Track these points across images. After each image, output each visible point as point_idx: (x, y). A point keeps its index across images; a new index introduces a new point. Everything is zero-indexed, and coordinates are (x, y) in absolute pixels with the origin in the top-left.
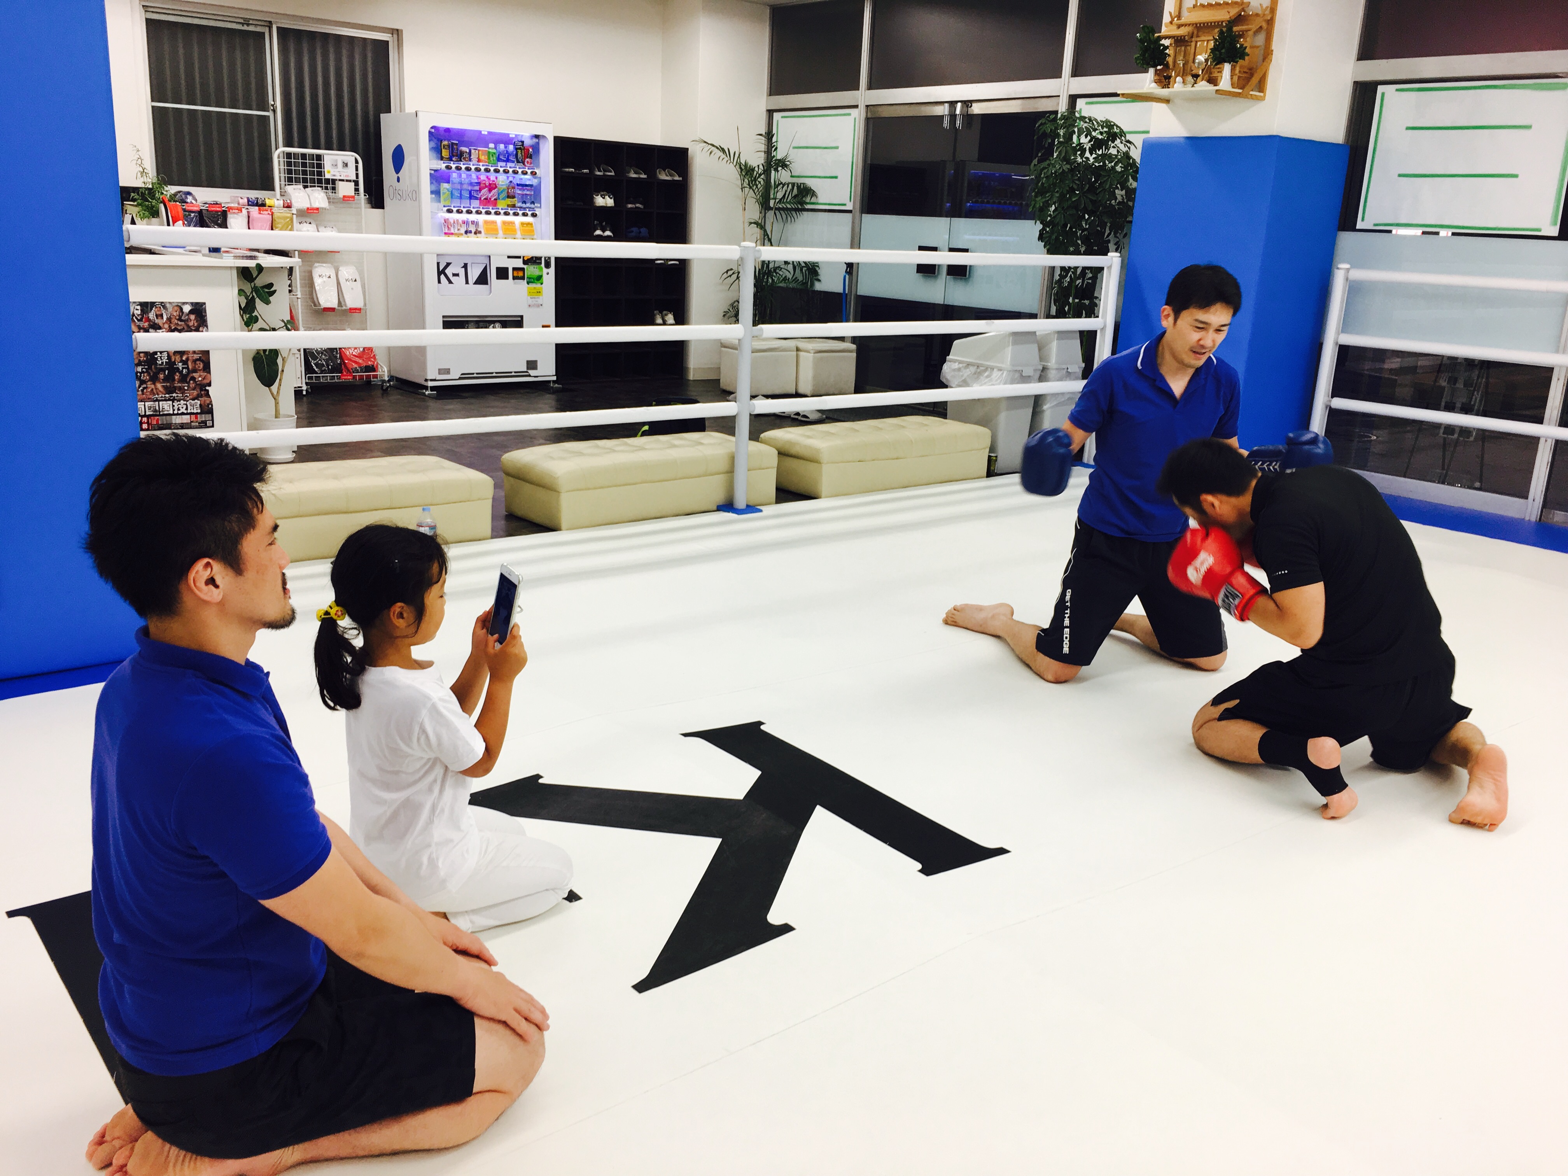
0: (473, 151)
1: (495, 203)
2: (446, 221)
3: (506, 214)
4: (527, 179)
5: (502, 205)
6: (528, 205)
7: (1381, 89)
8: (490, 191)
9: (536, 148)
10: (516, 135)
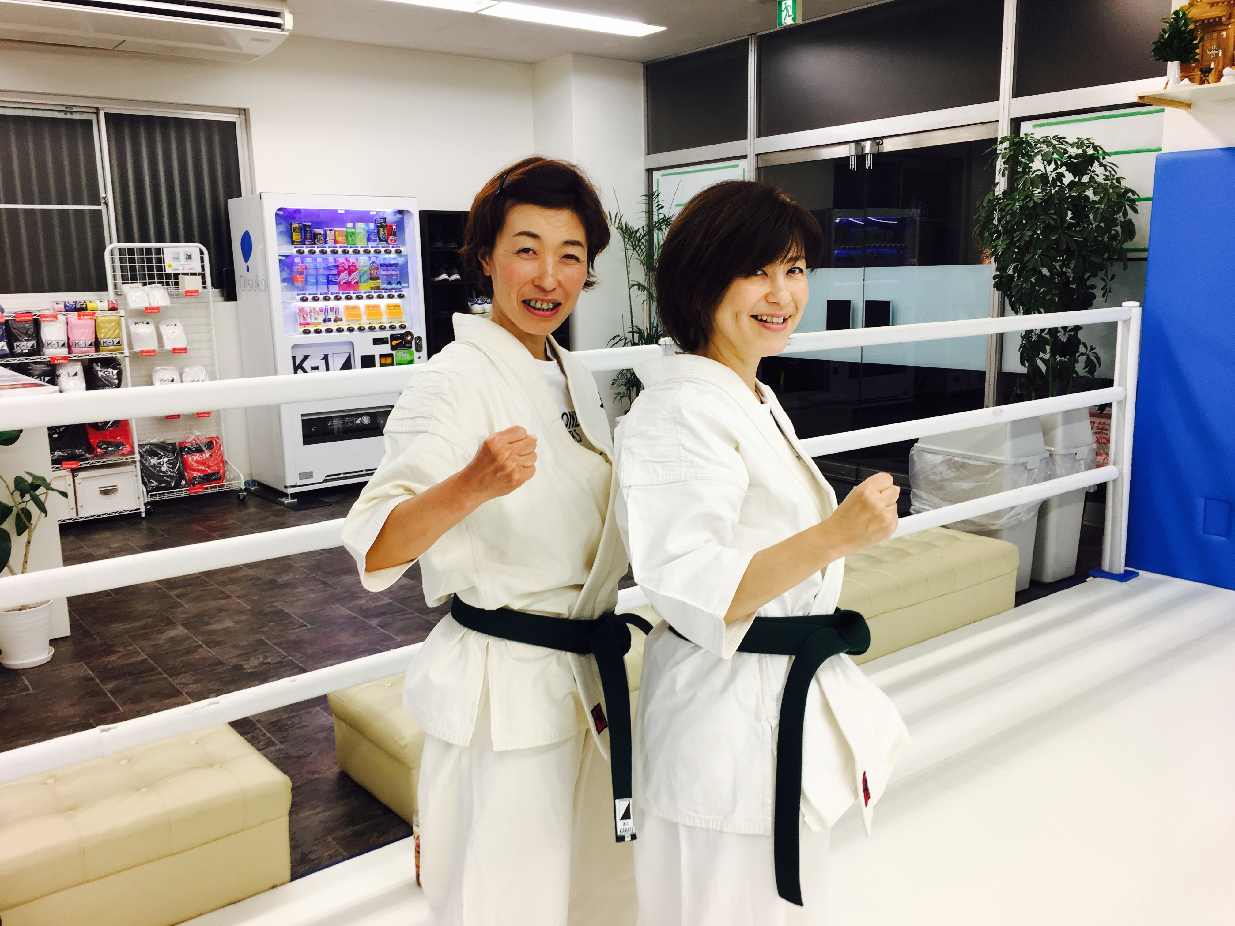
0: (328, 232)
1: (356, 287)
2: (301, 310)
3: (370, 297)
4: (392, 258)
5: (364, 288)
6: (394, 286)
8: (350, 274)
9: (400, 224)
10: (377, 212)
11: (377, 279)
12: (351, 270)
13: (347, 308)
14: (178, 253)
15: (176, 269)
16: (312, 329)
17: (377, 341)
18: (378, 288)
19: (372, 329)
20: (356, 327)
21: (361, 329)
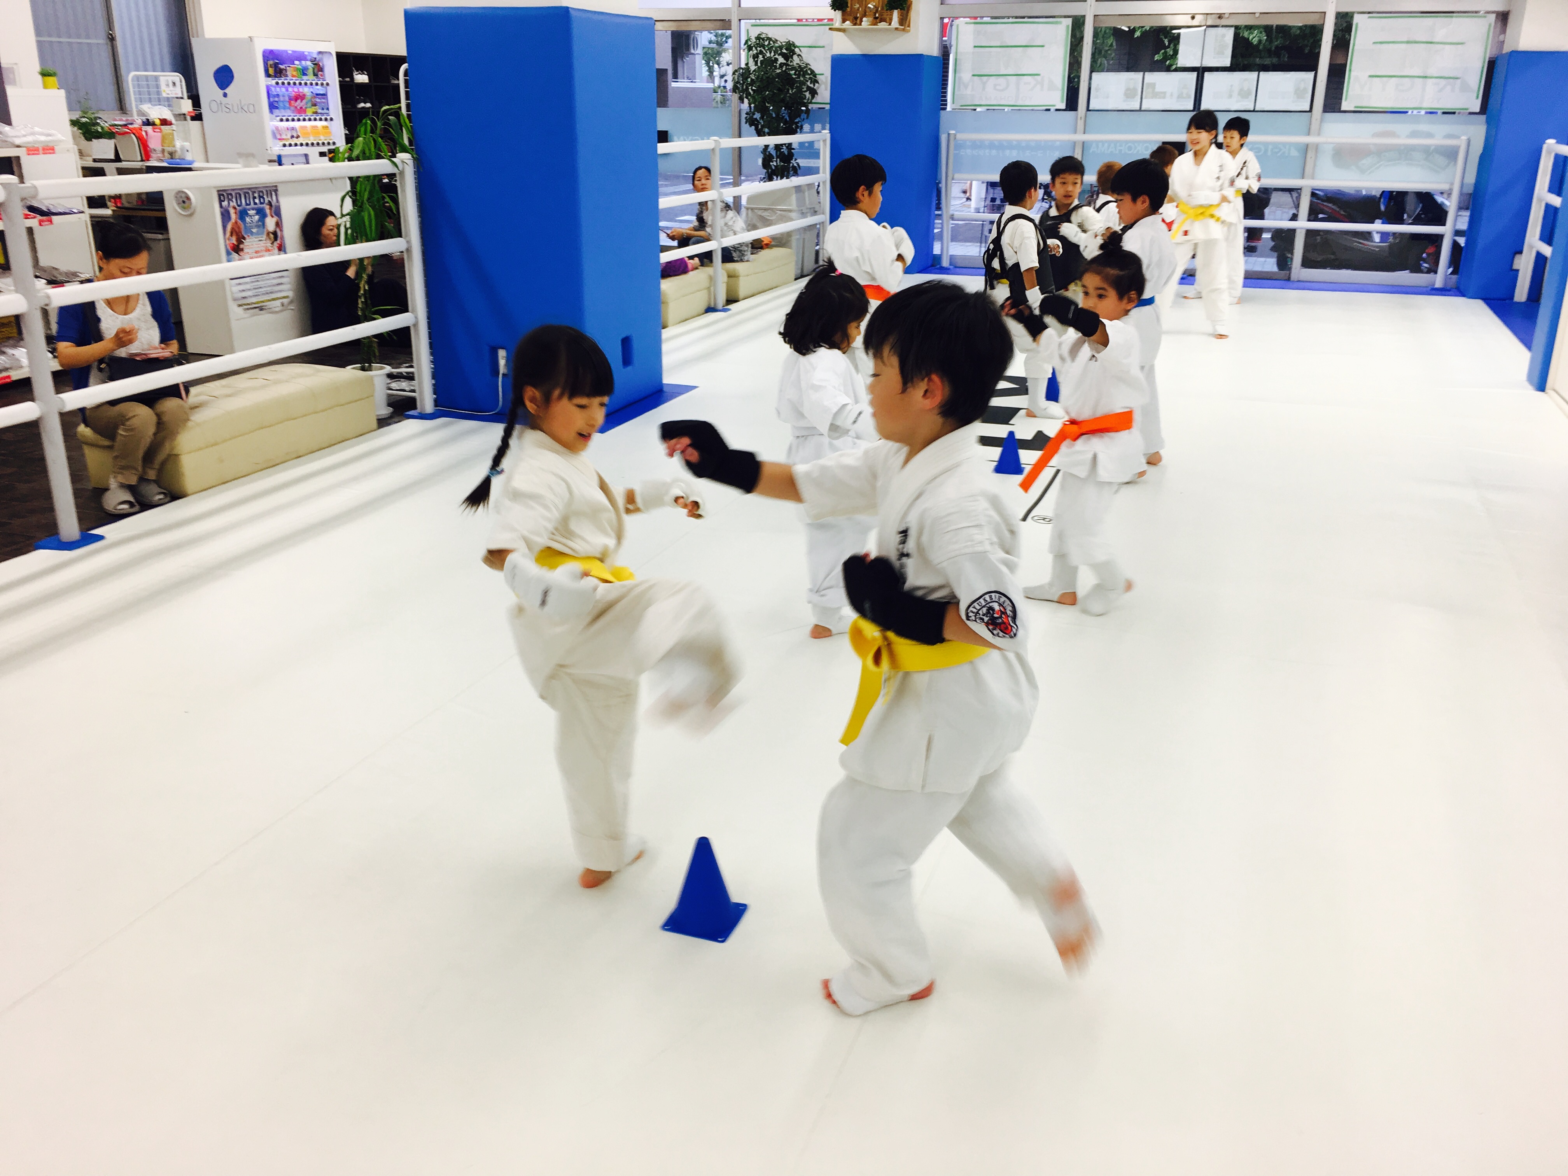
0: (288, 68)
1: (305, 112)
2: (277, 128)
3: (315, 120)
4: (319, 90)
5: (309, 112)
6: (325, 111)
7: (955, 22)
8: (301, 101)
9: (325, 63)
10: (309, 52)
11: (315, 105)
12: (299, 97)
13: (302, 127)
14: (167, 81)
15: (168, 94)
17: (322, 154)
19: (318, 144)
21: (312, 144)
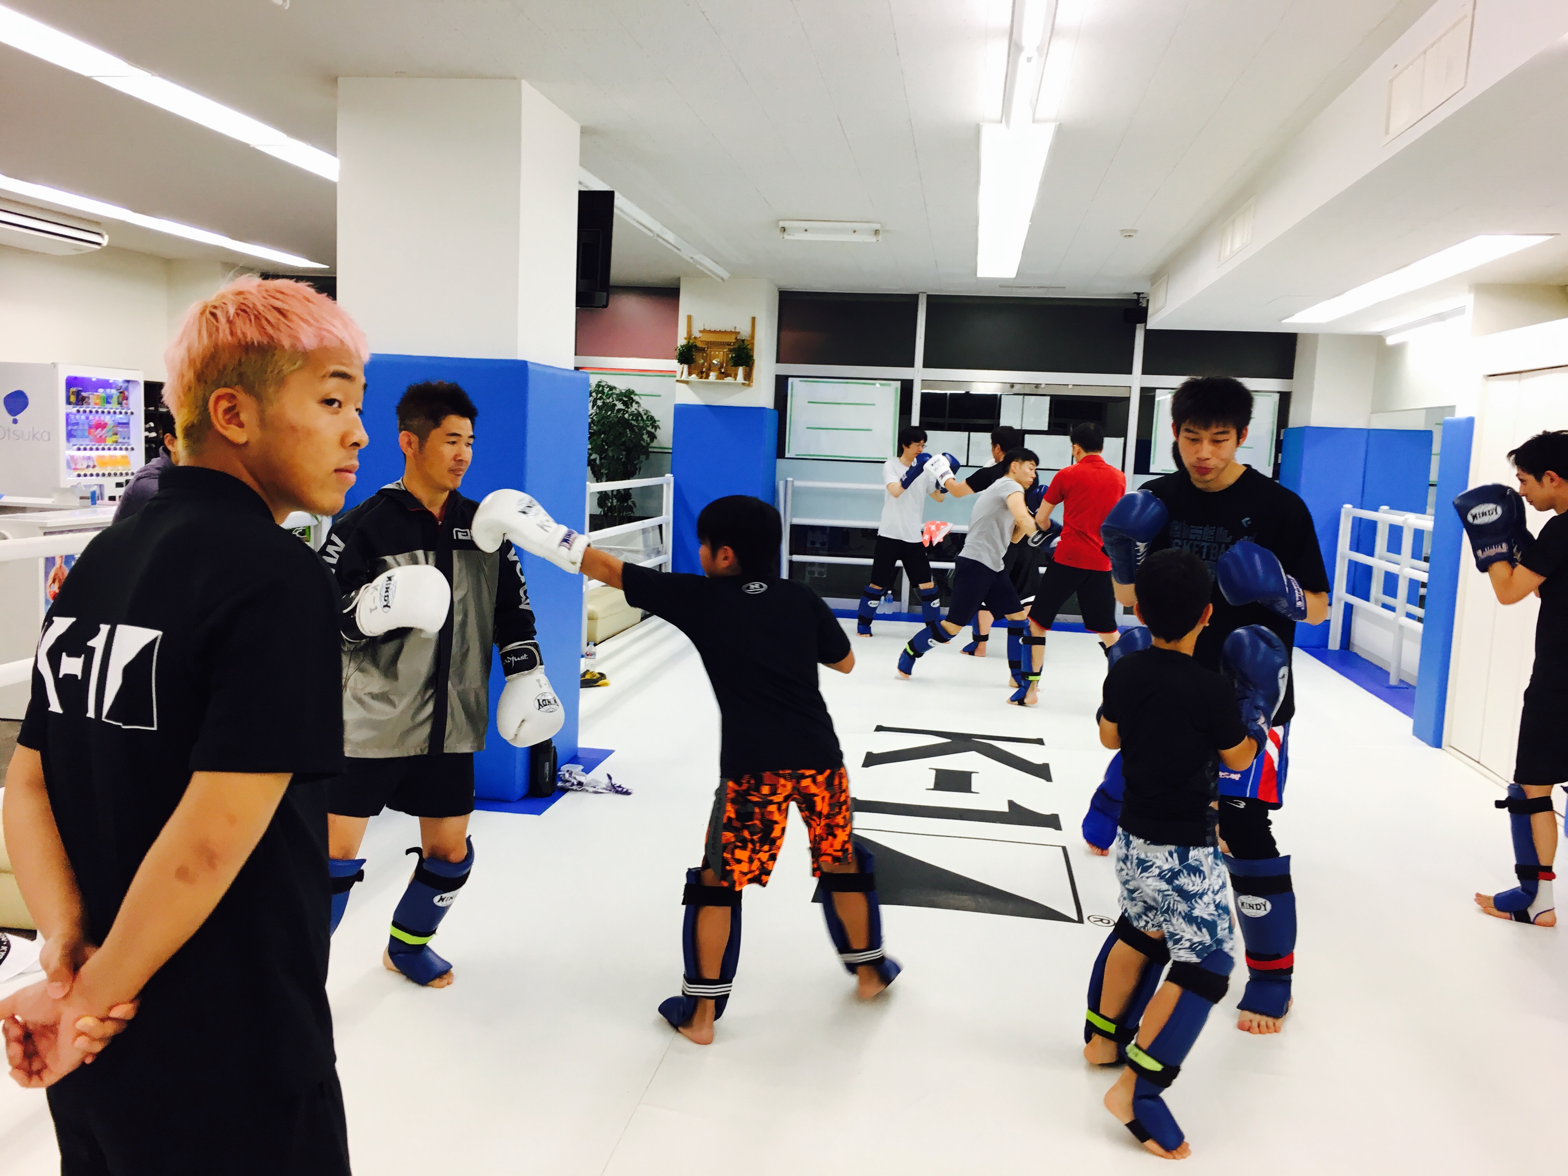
0: (91, 396)
1: (104, 441)
2: (72, 457)
3: (115, 449)
4: (122, 418)
5: (109, 441)
6: (126, 440)
7: (790, 380)
8: (102, 430)
10: (114, 381)
11: (116, 434)
12: (102, 426)
13: (100, 457)
16: (82, 473)
18: (116, 442)
19: (115, 474)
20: (106, 473)
21: (109, 475)
